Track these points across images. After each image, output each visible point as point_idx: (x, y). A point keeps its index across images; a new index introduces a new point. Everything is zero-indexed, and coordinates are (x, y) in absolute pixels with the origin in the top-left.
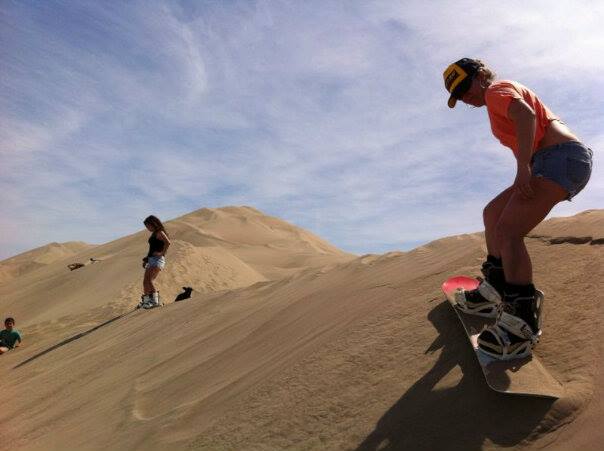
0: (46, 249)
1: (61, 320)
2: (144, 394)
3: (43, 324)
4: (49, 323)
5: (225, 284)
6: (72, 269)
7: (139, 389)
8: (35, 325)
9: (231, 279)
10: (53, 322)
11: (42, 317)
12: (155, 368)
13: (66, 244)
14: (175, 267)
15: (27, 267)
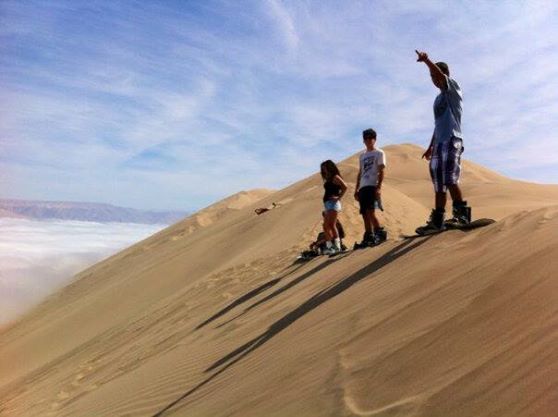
0: (236, 197)
1: (254, 263)
2: (354, 374)
3: (239, 267)
4: (243, 266)
5: (399, 222)
6: (259, 214)
7: (346, 365)
8: (231, 269)
9: (403, 216)
10: (246, 265)
11: (232, 262)
12: (357, 337)
13: (251, 192)
14: (349, 210)
15: (223, 213)
